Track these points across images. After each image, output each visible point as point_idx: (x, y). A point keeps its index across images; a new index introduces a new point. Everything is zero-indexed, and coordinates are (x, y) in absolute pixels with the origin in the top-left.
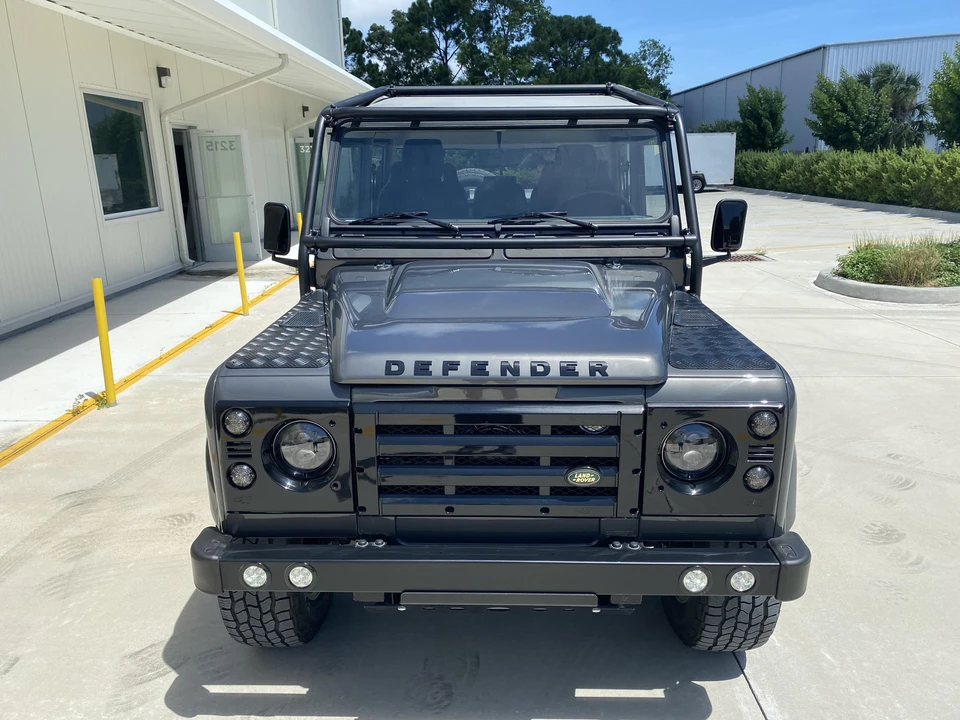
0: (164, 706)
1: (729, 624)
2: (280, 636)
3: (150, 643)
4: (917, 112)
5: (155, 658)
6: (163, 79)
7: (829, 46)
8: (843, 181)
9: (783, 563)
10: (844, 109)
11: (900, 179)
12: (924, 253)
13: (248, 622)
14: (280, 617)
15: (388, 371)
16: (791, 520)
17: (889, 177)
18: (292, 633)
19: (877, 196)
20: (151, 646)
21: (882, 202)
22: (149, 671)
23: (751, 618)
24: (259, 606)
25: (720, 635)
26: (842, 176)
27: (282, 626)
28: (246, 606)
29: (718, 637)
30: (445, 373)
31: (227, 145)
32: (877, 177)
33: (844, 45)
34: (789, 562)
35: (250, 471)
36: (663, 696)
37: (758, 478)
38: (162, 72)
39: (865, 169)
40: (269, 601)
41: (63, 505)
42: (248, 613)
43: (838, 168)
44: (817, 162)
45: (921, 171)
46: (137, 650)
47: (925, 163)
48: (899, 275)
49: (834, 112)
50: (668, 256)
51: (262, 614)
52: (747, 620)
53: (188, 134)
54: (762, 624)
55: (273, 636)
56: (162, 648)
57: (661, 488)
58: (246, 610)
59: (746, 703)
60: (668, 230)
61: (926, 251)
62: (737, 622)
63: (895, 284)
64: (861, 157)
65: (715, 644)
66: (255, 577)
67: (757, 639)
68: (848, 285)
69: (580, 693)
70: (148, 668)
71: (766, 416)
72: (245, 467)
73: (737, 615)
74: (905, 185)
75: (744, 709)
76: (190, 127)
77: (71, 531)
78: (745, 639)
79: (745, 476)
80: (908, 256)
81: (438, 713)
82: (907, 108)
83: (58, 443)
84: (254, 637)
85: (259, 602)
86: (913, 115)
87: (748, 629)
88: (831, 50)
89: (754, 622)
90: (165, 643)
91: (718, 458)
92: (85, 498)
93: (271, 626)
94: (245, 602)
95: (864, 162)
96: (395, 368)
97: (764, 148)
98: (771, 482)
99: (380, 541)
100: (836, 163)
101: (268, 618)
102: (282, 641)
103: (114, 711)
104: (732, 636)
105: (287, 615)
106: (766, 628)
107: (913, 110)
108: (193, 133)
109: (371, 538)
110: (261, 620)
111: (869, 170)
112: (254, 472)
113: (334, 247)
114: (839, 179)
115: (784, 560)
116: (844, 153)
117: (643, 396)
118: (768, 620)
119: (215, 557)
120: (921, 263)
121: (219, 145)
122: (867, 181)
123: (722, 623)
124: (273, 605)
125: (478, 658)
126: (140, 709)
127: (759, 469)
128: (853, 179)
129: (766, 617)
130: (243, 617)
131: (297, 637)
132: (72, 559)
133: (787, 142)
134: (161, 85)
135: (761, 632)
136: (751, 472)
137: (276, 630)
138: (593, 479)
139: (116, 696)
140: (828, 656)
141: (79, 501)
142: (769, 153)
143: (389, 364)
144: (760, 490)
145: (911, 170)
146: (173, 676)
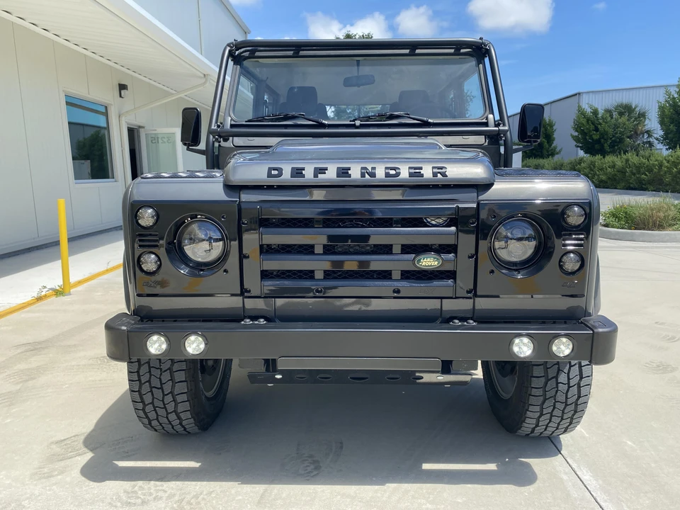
0: (80, 475)
1: (549, 403)
2: (179, 418)
3: (74, 434)
4: (646, 136)
5: (76, 443)
6: (123, 92)
7: (583, 93)
8: (598, 175)
9: (595, 330)
10: (597, 130)
11: (639, 172)
12: (663, 207)
13: (152, 403)
14: (179, 399)
15: (270, 175)
16: (597, 307)
17: (631, 172)
18: (188, 415)
19: (623, 184)
20: (74, 436)
21: (627, 189)
22: (71, 452)
23: (567, 398)
24: (162, 388)
25: (542, 415)
26: (598, 173)
27: (180, 408)
28: (151, 387)
29: (540, 417)
30: (316, 176)
31: (165, 140)
32: (622, 171)
33: (592, 92)
34: (600, 330)
35: (156, 259)
36: (496, 468)
37: (571, 263)
38: (122, 87)
39: (614, 166)
40: (170, 383)
41: (19, 351)
42: (153, 395)
43: (594, 167)
44: (580, 163)
45: (654, 165)
46: (62, 438)
47: (656, 160)
48: (646, 223)
49: (590, 131)
50: (487, 144)
51: (164, 395)
52: (563, 399)
53: (138, 132)
54: (577, 405)
55: (173, 417)
56: (83, 438)
57: (492, 272)
58: (151, 391)
59: (566, 473)
60: (486, 124)
61: (665, 206)
62: (556, 402)
63: (644, 229)
64: (610, 159)
65: (537, 425)
66: (156, 345)
67: (572, 418)
68: (609, 232)
69: (426, 466)
70: (70, 450)
71: (576, 209)
72: (153, 256)
73: (555, 396)
74: (643, 176)
75: (565, 477)
76: (140, 127)
77: (22, 366)
78: (562, 419)
79: (560, 261)
80: (652, 210)
81: (308, 480)
82: (639, 132)
83: (23, 316)
84: (157, 419)
85: (161, 384)
86: (643, 137)
87: (565, 408)
88: (584, 95)
89: (569, 401)
90: (86, 435)
91: (537, 249)
92: (36, 347)
93: (171, 407)
94: (150, 384)
95: (613, 162)
96: (274, 172)
97: (542, 157)
98: (582, 266)
99: (262, 320)
100: (593, 164)
101: (169, 398)
102: (181, 424)
103: (37, 478)
104: (552, 416)
105: (185, 397)
106: (580, 408)
107: (643, 134)
108: (141, 130)
109: (254, 318)
110: (163, 401)
111: (617, 166)
112: (159, 260)
113: (233, 136)
114: (595, 174)
115: (596, 328)
116: (598, 157)
117: (476, 194)
118: (581, 400)
119: (124, 328)
120: (662, 214)
121: (160, 140)
122: (616, 175)
123: (543, 402)
124: (173, 387)
125: (341, 443)
126: (59, 477)
127: (572, 255)
128: (606, 174)
129: (579, 397)
130: (148, 398)
131: (192, 420)
132: (21, 382)
133: (557, 153)
134: (121, 96)
135: (576, 412)
136: (565, 257)
137: (175, 411)
138: (436, 263)
139: (40, 468)
140: (629, 443)
141: (32, 348)
142: (545, 160)
143: (270, 169)
144: (573, 273)
145: (647, 166)
146: (89, 455)
